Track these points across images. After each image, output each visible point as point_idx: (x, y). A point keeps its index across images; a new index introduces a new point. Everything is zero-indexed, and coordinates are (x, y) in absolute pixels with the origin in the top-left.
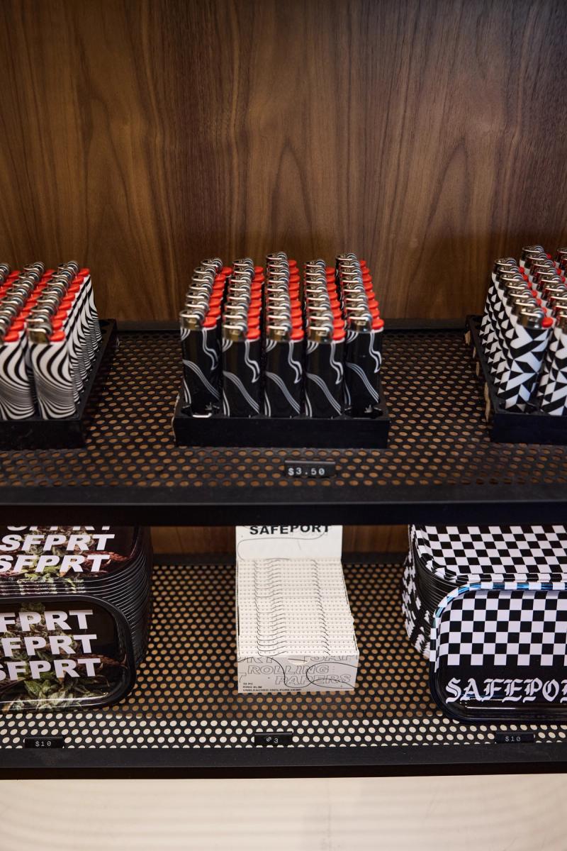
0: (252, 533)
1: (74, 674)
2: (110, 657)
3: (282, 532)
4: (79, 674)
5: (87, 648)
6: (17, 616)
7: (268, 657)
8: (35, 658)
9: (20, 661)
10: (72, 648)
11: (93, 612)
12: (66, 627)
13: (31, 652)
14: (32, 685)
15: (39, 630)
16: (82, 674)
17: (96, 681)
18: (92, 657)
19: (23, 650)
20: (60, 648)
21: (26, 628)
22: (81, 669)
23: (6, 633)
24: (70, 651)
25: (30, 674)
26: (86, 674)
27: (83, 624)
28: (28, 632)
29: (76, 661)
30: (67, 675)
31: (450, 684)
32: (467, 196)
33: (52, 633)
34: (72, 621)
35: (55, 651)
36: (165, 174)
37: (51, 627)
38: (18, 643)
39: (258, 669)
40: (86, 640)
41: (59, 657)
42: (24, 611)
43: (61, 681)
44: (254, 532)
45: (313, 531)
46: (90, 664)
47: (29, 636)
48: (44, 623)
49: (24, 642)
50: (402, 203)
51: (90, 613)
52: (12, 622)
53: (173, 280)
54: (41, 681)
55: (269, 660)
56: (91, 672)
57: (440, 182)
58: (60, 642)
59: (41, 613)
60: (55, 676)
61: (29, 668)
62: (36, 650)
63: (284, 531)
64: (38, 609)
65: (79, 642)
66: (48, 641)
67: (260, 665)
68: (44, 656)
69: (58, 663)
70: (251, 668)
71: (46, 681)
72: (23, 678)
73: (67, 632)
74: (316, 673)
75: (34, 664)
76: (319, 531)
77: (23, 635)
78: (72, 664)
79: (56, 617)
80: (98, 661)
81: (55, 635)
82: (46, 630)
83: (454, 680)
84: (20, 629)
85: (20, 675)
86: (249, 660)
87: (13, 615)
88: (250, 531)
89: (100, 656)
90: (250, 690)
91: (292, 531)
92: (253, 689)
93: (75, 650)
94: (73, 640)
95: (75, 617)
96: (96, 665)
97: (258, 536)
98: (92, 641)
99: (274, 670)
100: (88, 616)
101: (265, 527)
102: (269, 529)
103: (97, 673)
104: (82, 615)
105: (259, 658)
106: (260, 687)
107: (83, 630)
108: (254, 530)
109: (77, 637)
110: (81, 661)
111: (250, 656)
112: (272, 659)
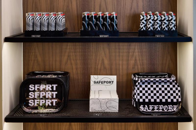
0: (94, 83)
1: (50, 105)
2: (59, 100)
3: (102, 83)
5: (54, 97)
6: (40, 85)
8: (42, 99)
9: (38, 99)
12: (51, 89)
13: (41, 97)
14: (39, 108)
15: (44, 90)
17: (55, 107)
18: (55, 99)
19: (39, 96)
20: (48, 96)
21: (41, 89)
22: (52, 103)
23: (37, 91)
24: (50, 97)
25: (40, 104)
26: (53, 104)
28: (42, 91)
29: (51, 100)
30: (48, 105)
31: (141, 106)
33: (47, 91)
34: (52, 88)
35: (47, 97)
37: (47, 89)
38: (39, 94)
40: (55, 93)
41: (48, 99)
42: (42, 84)
43: (47, 106)
45: (109, 83)
46: (54, 101)
47: (42, 92)
48: (46, 88)
49: (40, 93)
51: (57, 85)
52: (38, 87)
54: (42, 106)
56: (54, 104)
58: (48, 94)
59: (46, 85)
60: (45, 105)
61: (40, 102)
62: (43, 96)
64: (45, 84)
65: (53, 94)
66: (46, 93)
67: (95, 101)
68: (44, 98)
69: (47, 100)
70: (93, 102)
71: (43, 106)
72: (38, 105)
73: (51, 91)
74: (109, 105)
75: (41, 101)
76: (111, 83)
77: (40, 91)
78: (50, 101)
79: (49, 86)
80: (56, 100)
81: (48, 92)
82: (46, 90)
84: (40, 90)
85: (37, 104)
87: (39, 85)
88: (94, 82)
89: (57, 99)
90: (92, 111)
91: (104, 83)
92: (93, 110)
93: (52, 97)
94: (52, 94)
95: (53, 86)
96: (56, 102)
97: (96, 84)
98: (56, 94)
99: (98, 103)
100: (56, 86)
101: (97, 82)
102: (99, 82)
103: (56, 104)
104: (55, 86)
105: (95, 99)
106: (95, 109)
107: (54, 90)
108: (95, 82)
109: (53, 93)
110: (53, 100)
111: (93, 98)
112: (98, 99)
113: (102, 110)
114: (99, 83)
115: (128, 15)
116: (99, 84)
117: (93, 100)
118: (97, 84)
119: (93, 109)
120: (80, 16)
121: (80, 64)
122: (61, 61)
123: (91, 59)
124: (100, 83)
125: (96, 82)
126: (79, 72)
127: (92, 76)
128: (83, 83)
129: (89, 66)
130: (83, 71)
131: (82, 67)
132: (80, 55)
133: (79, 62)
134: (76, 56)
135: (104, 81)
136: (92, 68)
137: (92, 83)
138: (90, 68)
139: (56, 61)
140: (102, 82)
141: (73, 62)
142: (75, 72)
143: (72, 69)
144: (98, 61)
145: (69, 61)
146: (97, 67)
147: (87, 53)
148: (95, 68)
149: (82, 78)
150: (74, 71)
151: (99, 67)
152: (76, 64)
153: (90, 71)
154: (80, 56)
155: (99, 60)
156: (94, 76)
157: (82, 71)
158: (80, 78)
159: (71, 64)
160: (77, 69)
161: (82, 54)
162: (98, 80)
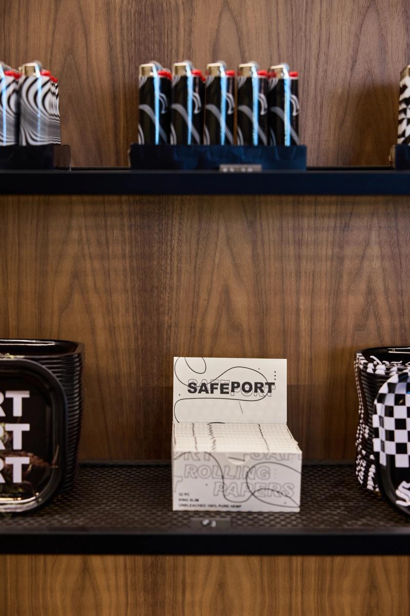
0: (189, 391)
2: (40, 457)
3: (222, 392)
4: (5, 479)
5: (18, 445)
7: (206, 453)
10: (3, 441)
11: (31, 394)
12: (1, 413)
16: (8, 479)
17: (21, 490)
18: (21, 456)
22: (7, 471)
26: (12, 478)
27: (18, 411)
29: (4, 459)
31: (400, 487)
32: (383, 50)
34: (7, 405)
36: (122, 29)
39: (195, 470)
40: (19, 430)
44: (192, 390)
45: (256, 391)
46: (18, 463)
50: (327, 55)
51: (26, 395)
53: (122, 128)
55: (207, 455)
56: (17, 478)
57: (357, 36)
63: (225, 390)
65: (10, 433)
67: (197, 464)
70: (188, 467)
74: (257, 480)
76: (262, 391)
80: (26, 460)
83: (404, 484)
86: (186, 455)
88: (187, 388)
89: (30, 454)
90: (185, 505)
91: (233, 391)
92: (189, 503)
93: (5, 445)
94: (5, 431)
95: (11, 400)
96: (24, 467)
97: (196, 395)
98: (24, 433)
99: (212, 473)
100: (24, 400)
101: (204, 385)
102: (209, 387)
103: (23, 478)
104: (18, 398)
105: (196, 454)
106: (197, 500)
107: (17, 418)
108: (192, 387)
109: (9, 427)
110: (9, 460)
111: (187, 450)
112: (210, 454)
113: (226, 503)
114: (212, 392)
115: (340, 90)
116: (210, 395)
117: (190, 462)
118: (204, 393)
119: (189, 498)
120: (125, 95)
121: (127, 311)
122: (41, 297)
123: (175, 286)
124: (217, 392)
125: (199, 384)
126: (122, 345)
127: (182, 359)
128: (141, 393)
129: (167, 318)
130: (140, 342)
131: (135, 325)
132: (125, 270)
133: (119, 299)
134: (107, 274)
135: (233, 383)
136: (176, 325)
137: (179, 390)
138: (170, 327)
139: (19, 294)
140: (222, 385)
141: (94, 300)
142: (106, 345)
143: (93, 331)
144: (204, 296)
145: (77, 297)
146: (198, 320)
147: (155, 262)
148: (193, 327)
149: (134, 368)
150: (102, 338)
151: (210, 322)
152: (109, 311)
153: (169, 339)
154: (125, 276)
155: (209, 292)
156: (190, 360)
157: (136, 339)
158: (125, 369)
159: (88, 309)
160: (112, 330)
161: (135, 264)
162: (208, 378)
